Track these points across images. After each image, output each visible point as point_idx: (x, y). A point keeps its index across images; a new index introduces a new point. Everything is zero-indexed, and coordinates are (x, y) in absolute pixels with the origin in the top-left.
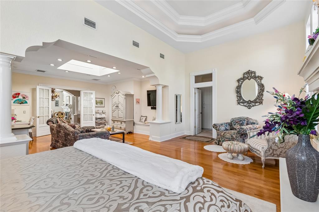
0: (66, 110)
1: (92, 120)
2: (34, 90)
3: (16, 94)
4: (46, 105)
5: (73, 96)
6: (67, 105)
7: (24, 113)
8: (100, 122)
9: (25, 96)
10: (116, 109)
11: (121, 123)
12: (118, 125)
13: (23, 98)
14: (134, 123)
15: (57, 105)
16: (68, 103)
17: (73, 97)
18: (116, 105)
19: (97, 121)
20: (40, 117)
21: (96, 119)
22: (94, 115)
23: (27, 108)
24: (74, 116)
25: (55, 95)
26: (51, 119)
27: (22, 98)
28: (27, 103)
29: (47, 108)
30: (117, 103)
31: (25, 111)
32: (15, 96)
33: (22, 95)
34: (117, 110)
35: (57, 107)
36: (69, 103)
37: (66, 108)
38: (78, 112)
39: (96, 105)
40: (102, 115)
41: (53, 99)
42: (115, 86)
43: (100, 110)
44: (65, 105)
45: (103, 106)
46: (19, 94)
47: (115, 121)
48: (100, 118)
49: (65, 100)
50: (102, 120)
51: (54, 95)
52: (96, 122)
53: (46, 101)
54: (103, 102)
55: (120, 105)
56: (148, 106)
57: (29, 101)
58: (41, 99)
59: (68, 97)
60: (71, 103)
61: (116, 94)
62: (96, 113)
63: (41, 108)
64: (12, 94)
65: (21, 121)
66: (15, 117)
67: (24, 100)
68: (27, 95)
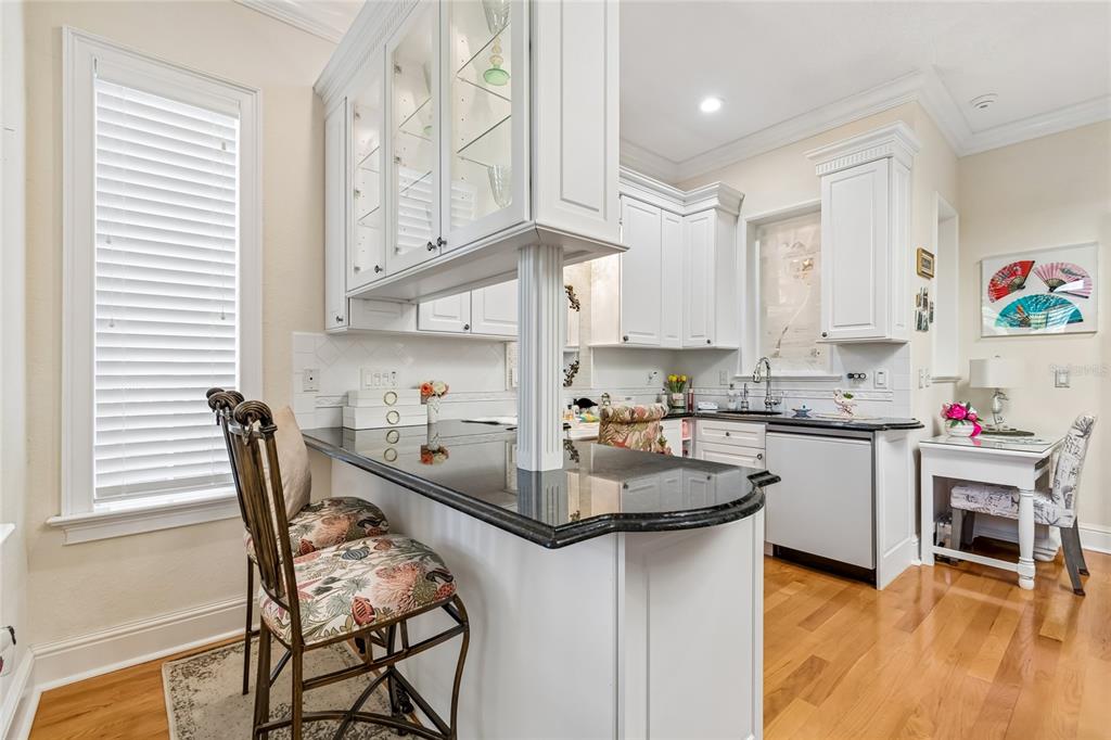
3: (1010, 271)
7: (1058, 385)
9: (1067, 271)
13: (1054, 289)
27: (1045, 290)
32: (1002, 283)
33: (1046, 275)
46: (1026, 267)
57: (1097, 306)
64: (991, 270)
65: (1032, 434)
66: (997, 405)
67: (1057, 301)
68: (1080, 269)
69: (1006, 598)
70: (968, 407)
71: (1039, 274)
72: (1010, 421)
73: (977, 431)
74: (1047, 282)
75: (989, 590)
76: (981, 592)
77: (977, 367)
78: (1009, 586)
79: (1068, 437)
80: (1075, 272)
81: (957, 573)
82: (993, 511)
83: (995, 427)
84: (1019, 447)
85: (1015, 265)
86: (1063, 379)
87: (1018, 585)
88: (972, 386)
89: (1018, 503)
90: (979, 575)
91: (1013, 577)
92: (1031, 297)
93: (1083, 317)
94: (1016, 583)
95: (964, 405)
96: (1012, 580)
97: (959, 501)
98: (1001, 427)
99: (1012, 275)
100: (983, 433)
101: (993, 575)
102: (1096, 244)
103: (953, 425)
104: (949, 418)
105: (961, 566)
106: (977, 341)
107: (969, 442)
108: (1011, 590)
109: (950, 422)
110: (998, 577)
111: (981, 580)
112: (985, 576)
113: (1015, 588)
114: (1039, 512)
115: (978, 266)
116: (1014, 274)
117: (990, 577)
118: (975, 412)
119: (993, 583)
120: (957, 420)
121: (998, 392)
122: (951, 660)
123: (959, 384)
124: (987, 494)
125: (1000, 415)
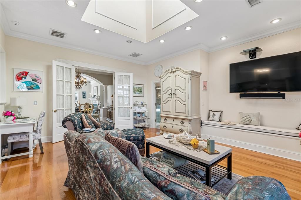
0: (94, 102)
1: (129, 116)
2: (49, 68)
3: (22, 73)
4: (67, 92)
5: (102, 84)
6: (94, 96)
7: (35, 104)
8: (140, 118)
9: (37, 77)
10: (170, 99)
11: (182, 122)
12: (174, 126)
13: (33, 80)
14: (201, 123)
15: (85, 97)
16: (95, 94)
17: (101, 86)
18: (170, 92)
19: (135, 117)
20: (58, 111)
21: (135, 114)
22: (131, 108)
23: (39, 96)
24: (103, 109)
25: (81, 81)
26: (73, 114)
27: (31, 80)
28: (38, 88)
29: (69, 97)
30: (173, 87)
31: (37, 101)
32: (20, 76)
33: (31, 76)
34: (173, 100)
35: (84, 99)
36: (97, 94)
37: (94, 100)
38: (107, 105)
39: (135, 94)
40: (142, 108)
41: (79, 87)
42: (160, 65)
43: (140, 100)
44: (93, 96)
45: (142, 95)
46: (27, 73)
47: (167, 119)
48: (139, 113)
49: (92, 91)
50: (142, 116)
51: (79, 81)
52: (134, 119)
53: (67, 86)
54: (142, 90)
55: (177, 92)
56: (231, 92)
57: (43, 86)
58: (60, 82)
59: (96, 87)
60: (99, 94)
61: (169, 74)
62: (134, 105)
63: (60, 96)
64: (16, 72)
65: (29, 118)
66: (19, 111)
67: (34, 84)
68: (39, 76)
69: (26, 162)
70: (12, 112)
71: (29, 75)
72: (23, 115)
73: (15, 118)
74: (32, 78)
75: (21, 162)
76: (19, 164)
77: (13, 100)
78: (26, 159)
79: (40, 117)
80: (38, 77)
81: (11, 162)
82: (21, 140)
83: (19, 117)
84: (27, 121)
85: (23, 72)
86: (36, 103)
87: (29, 158)
88: (11, 105)
89: (28, 136)
90: (17, 160)
91: (27, 156)
92: (28, 82)
93: (40, 88)
94: (28, 157)
95: (10, 111)
96: (27, 157)
97: (10, 140)
98: (20, 117)
99: (22, 75)
100: (16, 119)
101: (21, 158)
102: (42, 71)
103: (7, 118)
104: (5, 116)
105: (11, 160)
106: (12, 92)
107: (12, 122)
108: (27, 160)
109: (6, 117)
110: (23, 158)
111: (18, 161)
112: (19, 159)
113: (28, 159)
114: (34, 137)
115: (12, 70)
116: (23, 74)
117: (21, 159)
118: (14, 113)
119: (22, 160)
120: (8, 116)
121: (19, 107)
122: (16, 186)
123: (6, 105)
124: (19, 136)
125: (20, 113)
